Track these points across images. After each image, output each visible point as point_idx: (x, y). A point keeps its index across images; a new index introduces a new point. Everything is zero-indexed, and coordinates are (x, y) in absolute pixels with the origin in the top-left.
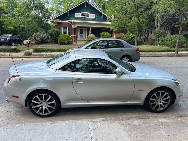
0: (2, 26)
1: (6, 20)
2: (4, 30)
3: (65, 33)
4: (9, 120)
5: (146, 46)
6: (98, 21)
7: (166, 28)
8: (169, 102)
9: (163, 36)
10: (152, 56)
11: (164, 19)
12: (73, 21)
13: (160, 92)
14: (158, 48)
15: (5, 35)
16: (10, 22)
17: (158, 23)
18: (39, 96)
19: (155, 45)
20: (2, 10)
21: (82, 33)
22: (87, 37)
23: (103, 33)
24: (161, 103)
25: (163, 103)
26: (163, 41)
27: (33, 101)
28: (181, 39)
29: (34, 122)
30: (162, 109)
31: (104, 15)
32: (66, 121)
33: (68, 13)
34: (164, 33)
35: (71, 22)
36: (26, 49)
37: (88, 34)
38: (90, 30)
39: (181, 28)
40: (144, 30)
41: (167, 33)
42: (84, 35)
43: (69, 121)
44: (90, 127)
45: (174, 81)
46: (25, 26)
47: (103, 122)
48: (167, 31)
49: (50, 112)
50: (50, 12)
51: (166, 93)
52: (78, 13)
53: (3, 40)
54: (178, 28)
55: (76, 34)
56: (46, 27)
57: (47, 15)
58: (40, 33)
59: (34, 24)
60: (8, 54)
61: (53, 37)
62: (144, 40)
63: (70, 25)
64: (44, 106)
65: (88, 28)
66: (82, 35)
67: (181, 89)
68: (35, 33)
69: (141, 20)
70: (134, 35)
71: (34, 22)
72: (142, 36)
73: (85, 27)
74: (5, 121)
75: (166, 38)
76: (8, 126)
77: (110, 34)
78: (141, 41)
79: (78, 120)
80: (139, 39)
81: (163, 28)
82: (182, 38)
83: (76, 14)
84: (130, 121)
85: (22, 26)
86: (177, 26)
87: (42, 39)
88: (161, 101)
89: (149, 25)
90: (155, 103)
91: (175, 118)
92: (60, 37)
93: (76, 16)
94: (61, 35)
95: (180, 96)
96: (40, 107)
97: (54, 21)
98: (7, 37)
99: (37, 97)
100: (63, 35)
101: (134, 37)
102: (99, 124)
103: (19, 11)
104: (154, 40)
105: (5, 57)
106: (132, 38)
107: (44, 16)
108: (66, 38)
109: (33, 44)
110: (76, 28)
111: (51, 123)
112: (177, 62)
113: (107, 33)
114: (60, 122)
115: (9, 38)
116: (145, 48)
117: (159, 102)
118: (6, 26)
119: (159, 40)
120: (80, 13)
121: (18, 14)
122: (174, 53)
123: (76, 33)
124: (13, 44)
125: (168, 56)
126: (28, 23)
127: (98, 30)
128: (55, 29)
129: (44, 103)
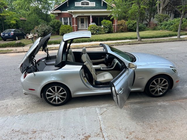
0: (5, 21)
1: (8, 15)
2: (6, 25)
3: (66, 24)
4: (29, 109)
5: (148, 31)
6: (98, 9)
7: (169, 11)
8: (167, 88)
9: (165, 20)
10: (154, 43)
11: (166, 2)
12: (73, 11)
13: (159, 79)
14: (160, 33)
15: (8, 30)
16: (11, 16)
17: (160, 7)
18: (51, 88)
19: (157, 30)
20: (3, 4)
21: (82, 22)
22: (88, 26)
23: (104, 21)
24: (160, 89)
25: (161, 88)
26: (166, 25)
27: (47, 93)
28: (184, 23)
29: (49, 110)
30: (161, 93)
31: (104, 2)
32: (77, 109)
33: (68, 3)
34: (166, 17)
35: (72, 12)
36: (30, 42)
37: (89, 23)
38: (91, 19)
39: (183, 12)
40: (146, 15)
41: (169, 16)
42: (85, 24)
43: (79, 108)
44: (98, 112)
45: (171, 68)
46: (26, 19)
47: (109, 107)
48: (169, 14)
49: (62, 101)
50: (49, 3)
51: (164, 80)
52: (78, 2)
53: (7, 35)
54: (180, 12)
55: (77, 24)
56: (47, 18)
57: (46, 6)
58: (42, 25)
59: (34, 16)
60: (14, 49)
61: (55, 29)
62: (146, 26)
63: (70, 15)
64: (57, 96)
65: (89, 17)
66: (82, 24)
67: (179, 75)
68: (37, 25)
69: (142, 6)
70: (135, 21)
71: (34, 14)
72: (144, 21)
73: (86, 16)
74: (24, 110)
75: (169, 22)
76: (29, 115)
77: (112, 22)
78: (143, 26)
79: (87, 107)
80: (141, 25)
81: (166, 11)
82: (185, 21)
83: (75, 3)
84: (132, 105)
85: (23, 18)
86: (179, 10)
87: (44, 32)
88: (160, 87)
89: (151, 10)
90: (154, 89)
91: (173, 102)
92: (61, 28)
93: (75, 6)
94: (63, 26)
95: (177, 82)
96: (53, 97)
97: (55, 12)
98: (11, 31)
99: (50, 89)
100: (64, 26)
101: (135, 23)
102: (105, 109)
103: (19, 4)
104: (156, 25)
105: (12, 53)
106: (134, 25)
107: (44, 8)
108: (68, 29)
109: (36, 37)
110: (76, 18)
111: (64, 111)
112: (179, 47)
113: (108, 21)
114: (72, 109)
115: (13, 33)
116: (147, 34)
117: (158, 88)
118: (8, 20)
119: (162, 25)
120: (80, 2)
121: (18, 7)
122: (176, 37)
123: (77, 22)
124: (17, 38)
125: (170, 41)
126: (28, 15)
127: (99, 18)
128: (56, 20)
129: (56, 94)
